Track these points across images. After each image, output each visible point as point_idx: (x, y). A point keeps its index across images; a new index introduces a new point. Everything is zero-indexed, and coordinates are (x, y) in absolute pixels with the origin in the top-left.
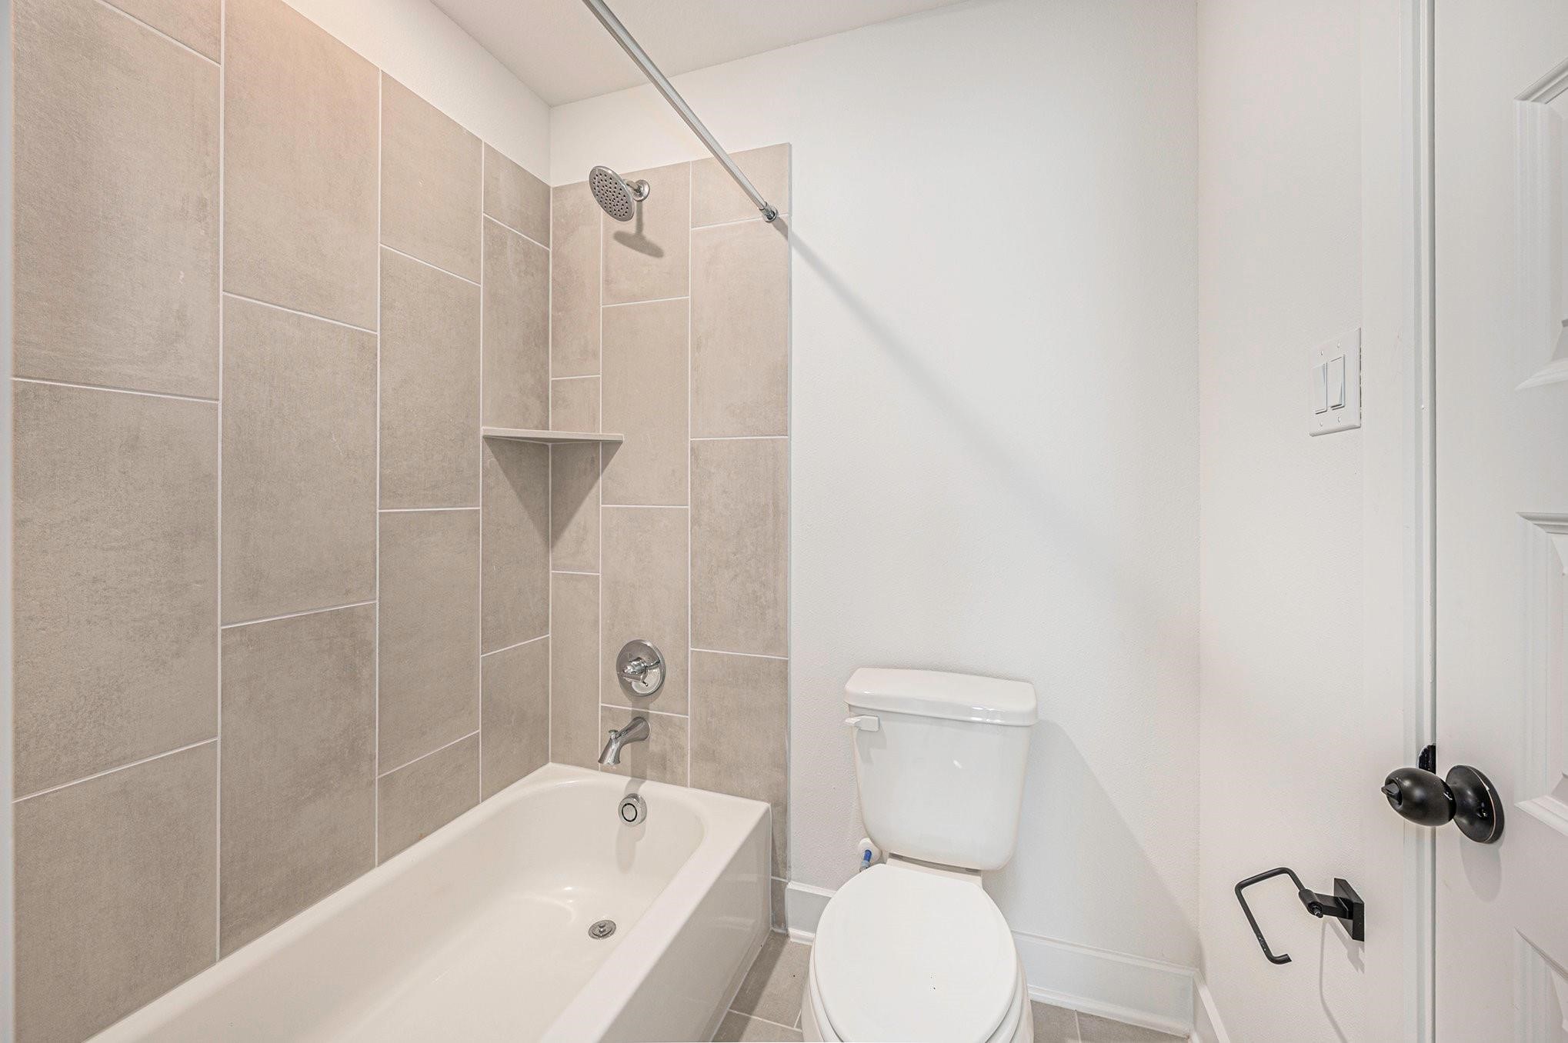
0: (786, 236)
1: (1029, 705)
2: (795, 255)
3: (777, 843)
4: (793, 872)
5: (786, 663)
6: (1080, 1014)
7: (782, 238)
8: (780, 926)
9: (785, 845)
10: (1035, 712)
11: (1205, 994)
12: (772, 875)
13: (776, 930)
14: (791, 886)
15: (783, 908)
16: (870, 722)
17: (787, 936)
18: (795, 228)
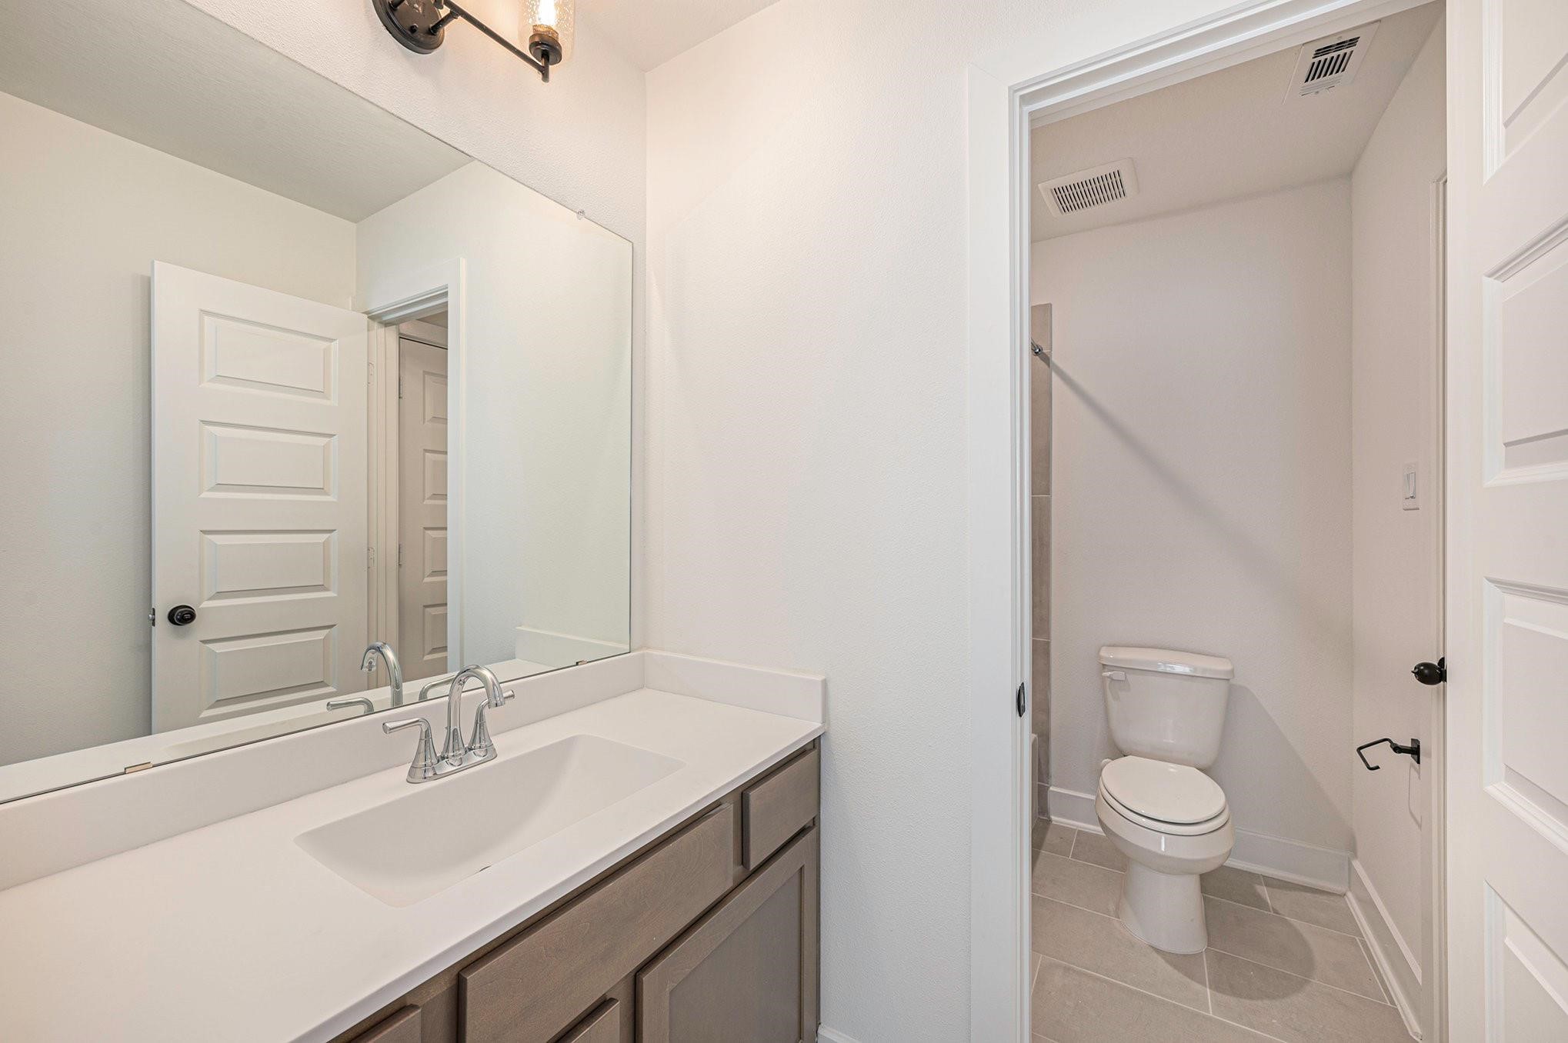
0: (1049, 365)
1: (1229, 667)
2: (1055, 378)
3: (1042, 761)
4: (1053, 780)
5: (1048, 644)
6: (1264, 876)
7: (1047, 367)
8: (1044, 815)
9: (1048, 762)
10: (1232, 672)
11: (1356, 864)
12: (1039, 781)
13: (1041, 817)
14: (1051, 788)
15: (1046, 803)
16: (1119, 675)
17: (1050, 820)
18: (1054, 359)
